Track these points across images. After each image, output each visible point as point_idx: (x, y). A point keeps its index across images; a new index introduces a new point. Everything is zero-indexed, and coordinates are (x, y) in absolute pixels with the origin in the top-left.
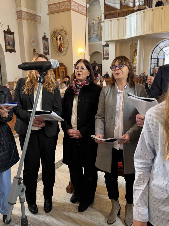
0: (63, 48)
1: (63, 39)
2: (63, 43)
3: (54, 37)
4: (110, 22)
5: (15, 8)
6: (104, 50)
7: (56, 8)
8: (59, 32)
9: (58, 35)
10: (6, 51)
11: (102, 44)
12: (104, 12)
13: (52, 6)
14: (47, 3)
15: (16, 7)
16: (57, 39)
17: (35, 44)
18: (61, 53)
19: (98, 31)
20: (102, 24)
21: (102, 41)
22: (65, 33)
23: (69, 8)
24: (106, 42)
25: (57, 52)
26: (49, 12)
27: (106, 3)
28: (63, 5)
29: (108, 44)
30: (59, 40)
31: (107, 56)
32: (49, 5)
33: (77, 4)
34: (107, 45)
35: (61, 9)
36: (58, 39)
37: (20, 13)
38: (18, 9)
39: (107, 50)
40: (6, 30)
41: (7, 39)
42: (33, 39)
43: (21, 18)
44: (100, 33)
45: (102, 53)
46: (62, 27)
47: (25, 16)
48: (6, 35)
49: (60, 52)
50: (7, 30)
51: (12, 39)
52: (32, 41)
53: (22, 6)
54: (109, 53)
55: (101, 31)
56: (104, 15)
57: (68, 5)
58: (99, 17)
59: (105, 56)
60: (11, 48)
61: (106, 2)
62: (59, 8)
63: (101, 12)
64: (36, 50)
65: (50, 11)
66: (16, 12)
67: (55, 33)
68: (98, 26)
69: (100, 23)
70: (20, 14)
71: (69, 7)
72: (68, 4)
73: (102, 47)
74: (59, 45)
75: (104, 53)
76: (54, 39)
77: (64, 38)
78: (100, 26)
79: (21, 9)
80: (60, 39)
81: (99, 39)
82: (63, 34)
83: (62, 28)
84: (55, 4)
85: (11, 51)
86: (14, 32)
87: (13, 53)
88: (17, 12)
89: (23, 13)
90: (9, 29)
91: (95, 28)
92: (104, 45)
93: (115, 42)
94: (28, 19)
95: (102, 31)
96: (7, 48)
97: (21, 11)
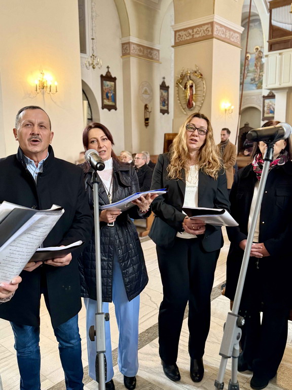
0: (195, 102)
1: (195, 86)
2: (195, 94)
3: (180, 83)
4: (279, 57)
5: (120, 39)
6: (266, 104)
7: (187, 37)
8: (190, 76)
9: (188, 80)
10: (103, 108)
11: (261, 94)
12: (267, 39)
13: (180, 33)
14: (173, 28)
15: (121, 37)
16: (185, 88)
17: (148, 96)
18: (192, 110)
19: (256, 72)
20: (264, 60)
21: (262, 88)
22: (201, 77)
23: (210, 35)
24: (269, 91)
25: (184, 109)
26: (175, 43)
27: (274, 23)
28: (199, 30)
29: (273, 94)
30: (189, 89)
31: (271, 115)
32: (176, 32)
33: (223, 28)
34: (271, 96)
35: (196, 38)
36: (188, 87)
37: (128, 45)
38: (125, 40)
39: (270, 104)
40: (104, 75)
41: (106, 89)
42: (145, 88)
43: (129, 54)
44: (259, 75)
45: (262, 110)
46: (196, 66)
47: (134, 51)
48: (104, 82)
49: (190, 108)
50: (106, 74)
51: (113, 88)
52: (143, 91)
53: (131, 34)
54: (274, 109)
55: (260, 72)
56: (267, 44)
57: (209, 31)
58: (257, 49)
59: (266, 115)
60: (111, 103)
61: (272, 21)
62: (193, 35)
63: (263, 39)
64: (149, 106)
65: (177, 41)
66: (121, 45)
67: (183, 77)
68: (256, 64)
69: (259, 58)
70: (127, 47)
71: (210, 33)
72: (207, 28)
73: (262, 99)
74: (188, 97)
75: (266, 109)
76: (181, 86)
77: (198, 86)
78: (259, 63)
79: (129, 39)
80: (191, 87)
81: (257, 85)
82: (197, 79)
83: (195, 69)
84: (185, 30)
85: (110, 108)
86: (117, 78)
87: (113, 111)
88: (123, 44)
89: (132, 47)
90: (108, 72)
91: (249, 66)
92: (266, 95)
93: (287, 90)
94: (139, 56)
95: (262, 71)
96: (105, 103)
97: (129, 43)
